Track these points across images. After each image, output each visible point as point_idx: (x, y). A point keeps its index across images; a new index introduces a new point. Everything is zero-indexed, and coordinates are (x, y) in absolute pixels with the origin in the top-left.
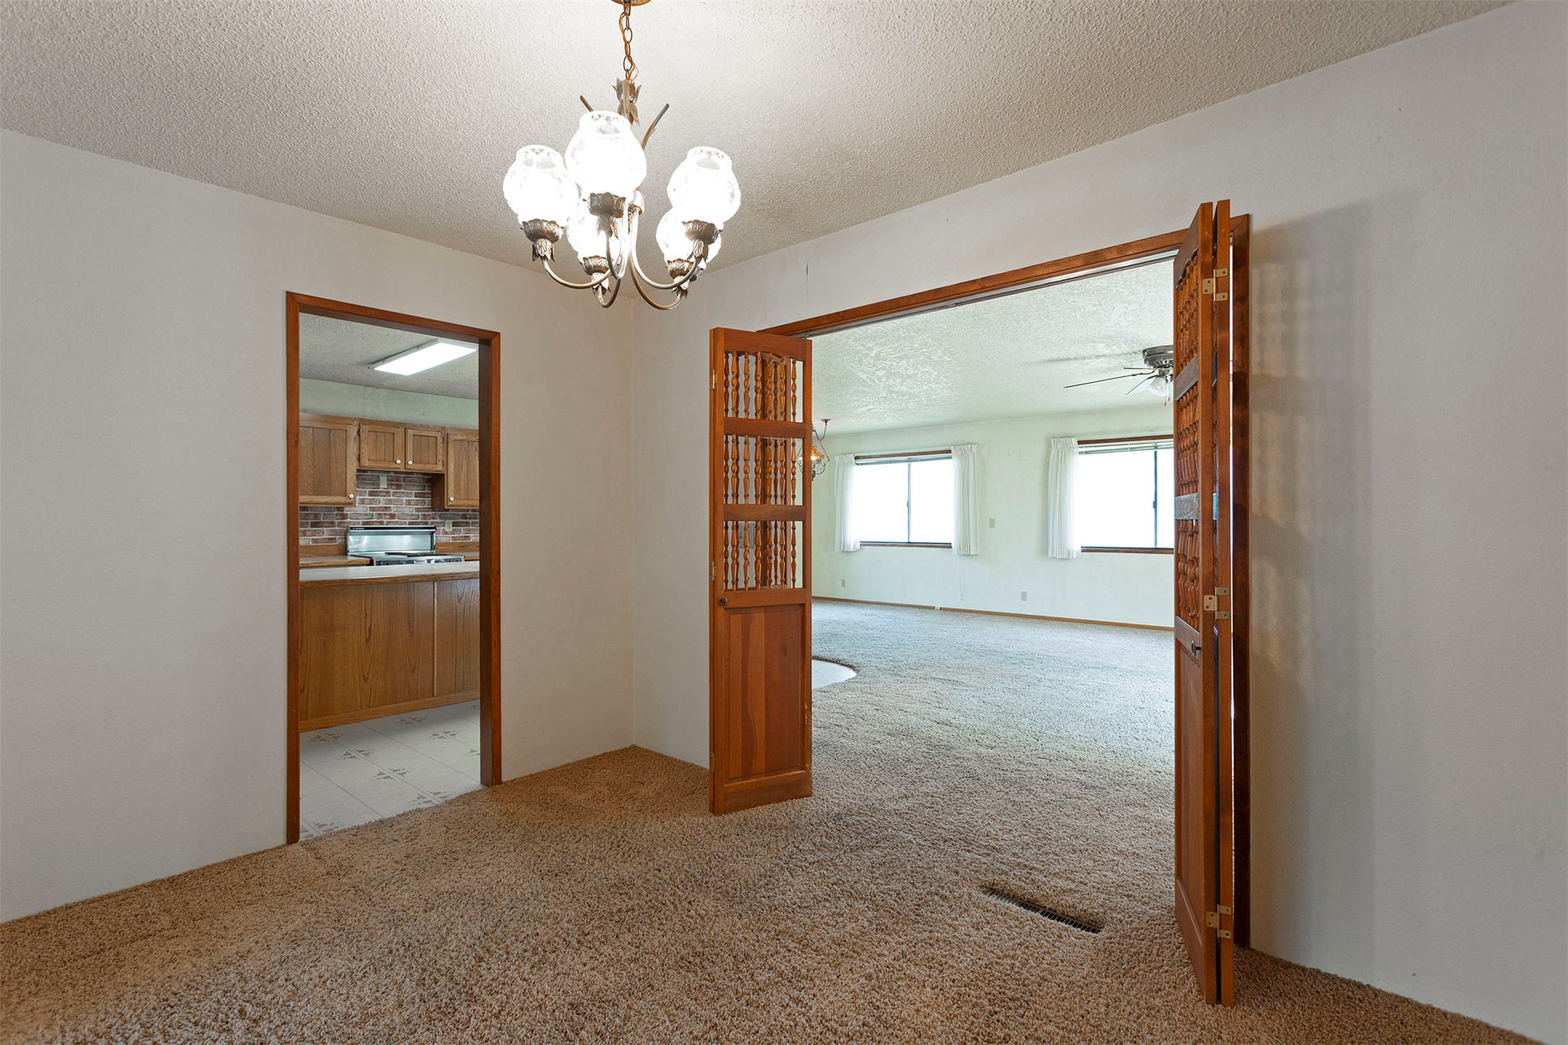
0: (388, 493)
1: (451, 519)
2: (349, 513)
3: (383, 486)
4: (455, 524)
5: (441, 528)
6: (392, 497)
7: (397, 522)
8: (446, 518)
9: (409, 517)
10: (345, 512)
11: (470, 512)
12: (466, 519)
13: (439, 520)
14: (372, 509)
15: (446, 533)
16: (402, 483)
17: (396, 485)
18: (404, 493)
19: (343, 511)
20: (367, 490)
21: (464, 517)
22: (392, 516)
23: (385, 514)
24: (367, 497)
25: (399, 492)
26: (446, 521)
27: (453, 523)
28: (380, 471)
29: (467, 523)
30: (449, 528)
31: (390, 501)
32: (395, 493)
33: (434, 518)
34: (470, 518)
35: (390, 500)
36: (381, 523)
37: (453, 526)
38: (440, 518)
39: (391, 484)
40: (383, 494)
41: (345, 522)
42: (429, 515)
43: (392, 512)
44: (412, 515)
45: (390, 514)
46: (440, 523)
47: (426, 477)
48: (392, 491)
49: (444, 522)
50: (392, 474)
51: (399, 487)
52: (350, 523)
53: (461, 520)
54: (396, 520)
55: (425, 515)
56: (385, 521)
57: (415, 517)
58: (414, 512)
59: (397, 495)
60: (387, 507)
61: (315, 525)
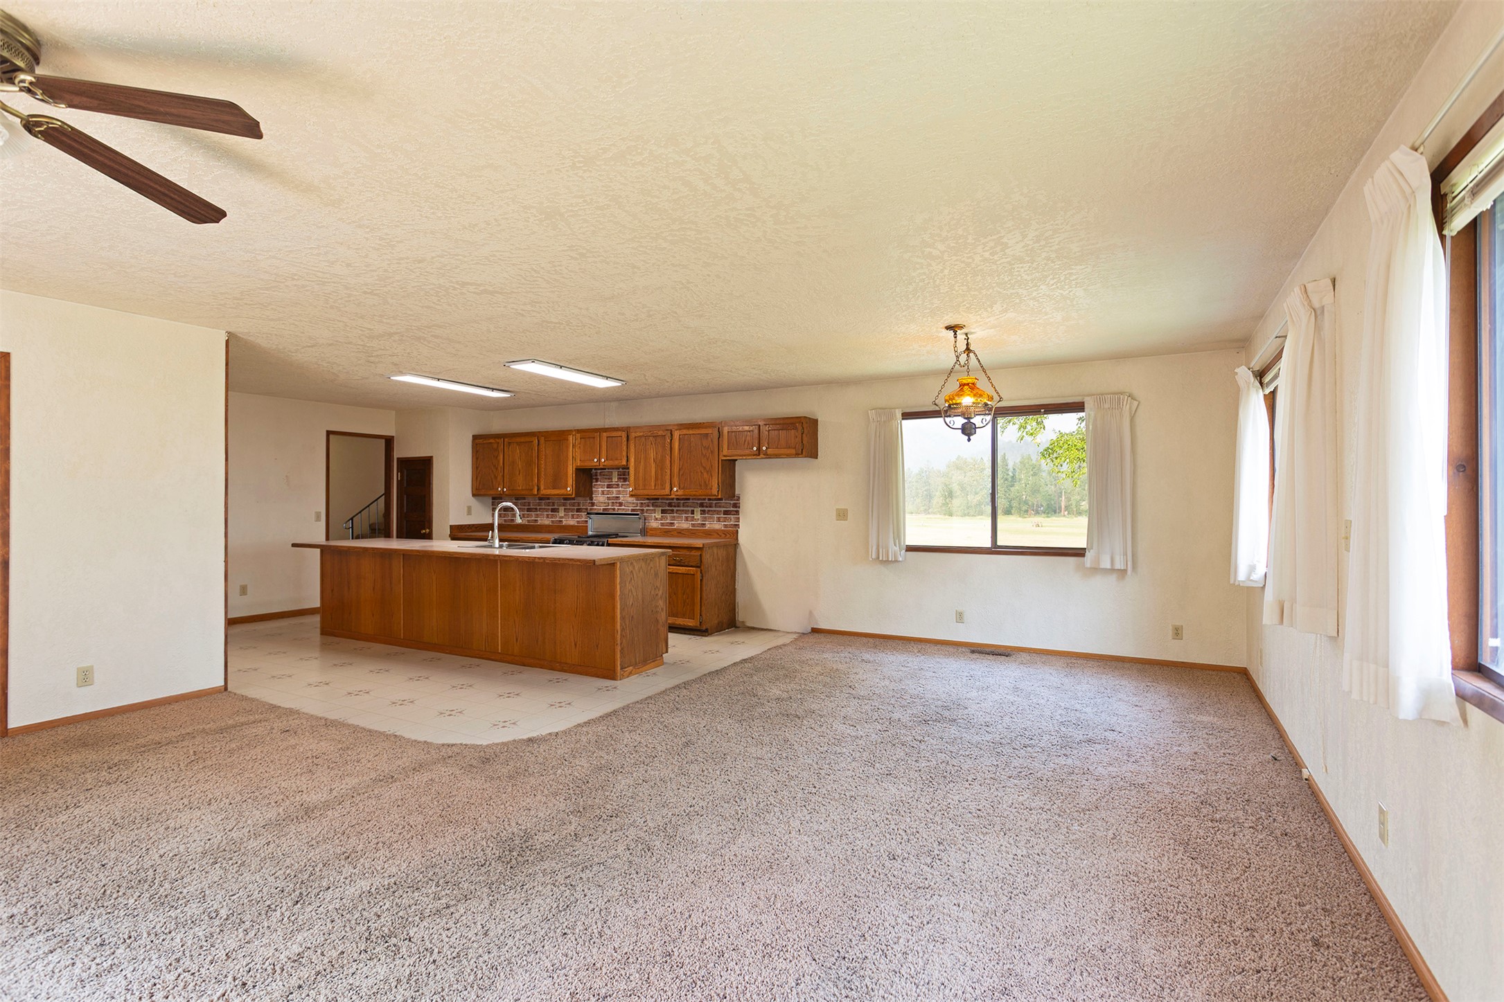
0: (618, 485)
1: (660, 507)
2: (595, 502)
3: (615, 479)
4: (663, 512)
5: (653, 515)
6: (620, 489)
7: (624, 509)
8: (657, 506)
9: (632, 505)
11: (675, 501)
12: (671, 507)
13: (651, 508)
14: (609, 499)
15: (656, 519)
16: (627, 477)
17: (624, 478)
18: (627, 485)
19: (592, 500)
20: (606, 484)
21: (670, 505)
22: (621, 504)
23: (616, 502)
24: (606, 489)
25: (625, 484)
26: (656, 509)
27: (662, 510)
28: (613, 469)
29: (673, 510)
30: (658, 515)
31: (619, 492)
32: (622, 485)
33: (648, 506)
34: (675, 507)
35: (619, 491)
36: (614, 509)
37: (662, 513)
38: (653, 506)
39: (620, 478)
40: (614, 486)
41: (593, 509)
42: (645, 503)
43: (621, 501)
44: (633, 503)
45: (620, 503)
46: (653, 510)
48: (620, 484)
50: (621, 470)
51: (625, 480)
52: (595, 509)
53: (667, 508)
54: (623, 507)
55: (642, 503)
56: (616, 508)
57: (635, 505)
58: (635, 501)
59: (624, 486)
60: (617, 497)
61: (578, 510)
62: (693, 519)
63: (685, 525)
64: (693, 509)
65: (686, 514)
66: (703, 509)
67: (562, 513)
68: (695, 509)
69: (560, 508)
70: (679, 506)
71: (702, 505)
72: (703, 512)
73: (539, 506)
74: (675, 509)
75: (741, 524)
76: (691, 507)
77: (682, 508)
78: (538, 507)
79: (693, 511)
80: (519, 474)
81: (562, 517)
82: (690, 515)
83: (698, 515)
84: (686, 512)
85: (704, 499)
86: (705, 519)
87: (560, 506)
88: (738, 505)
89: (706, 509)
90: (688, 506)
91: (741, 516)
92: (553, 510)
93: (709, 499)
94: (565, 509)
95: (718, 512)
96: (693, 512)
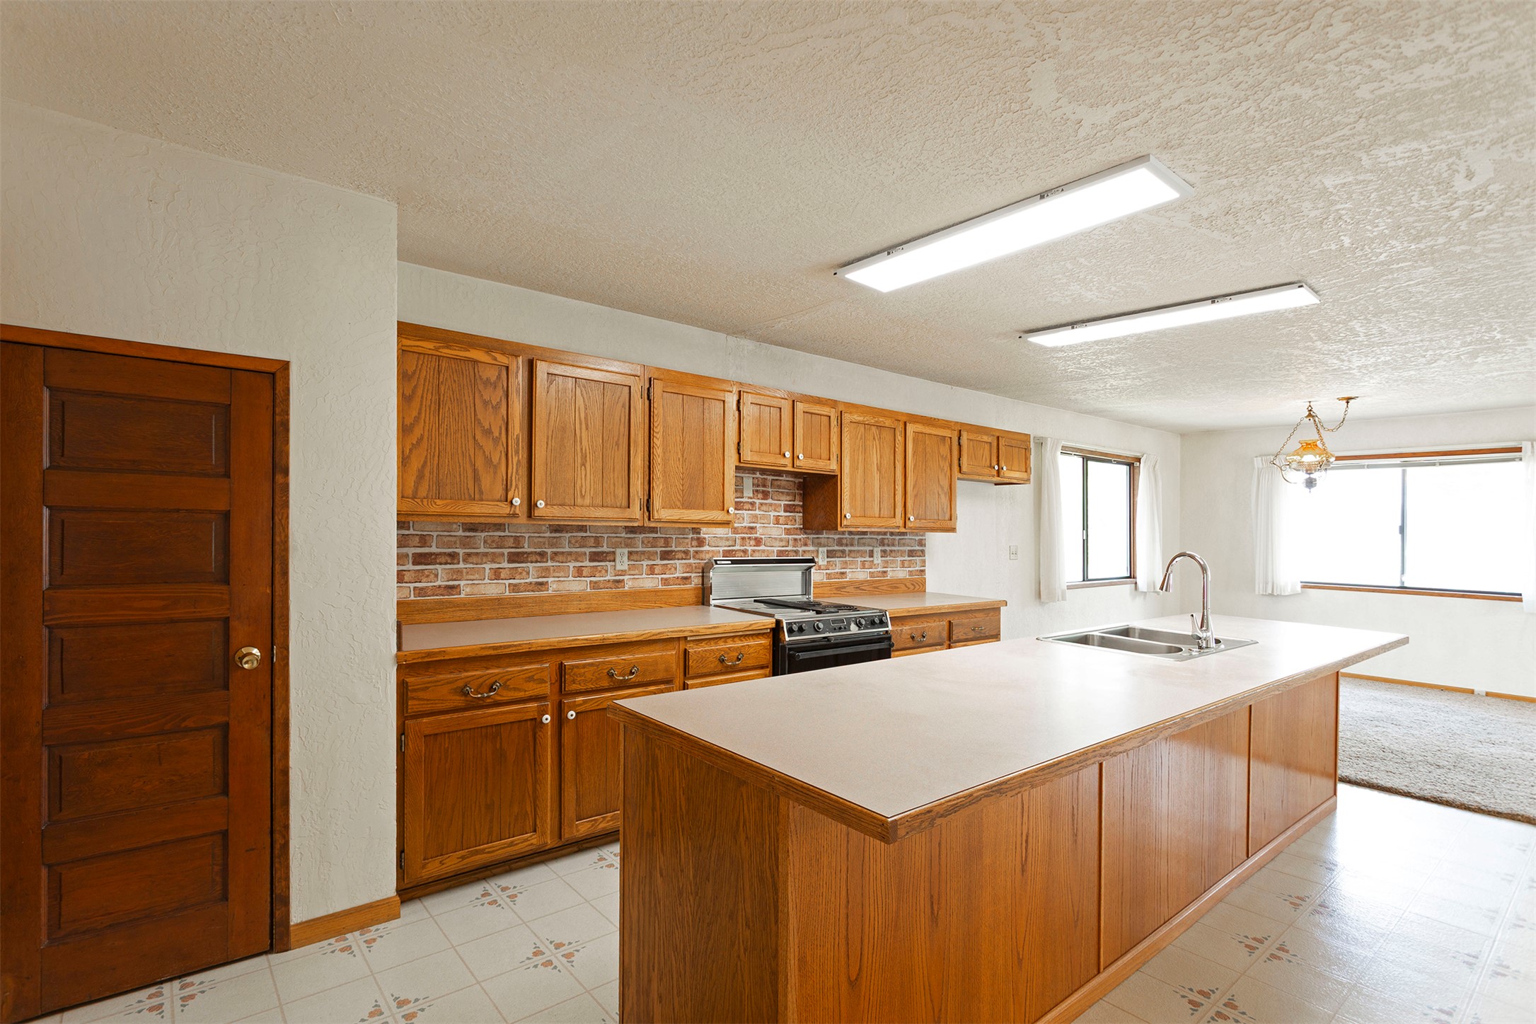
0: (753, 504)
1: (824, 545)
2: (706, 536)
3: (750, 493)
4: (830, 554)
6: (757, 512)
8: (820, 545)
9: (777, 543)
10: (702, 535)
12: (842, 545)
13: (811, 548)
14: (734, 531)
15: (820, 568)
16: (770, 490)
17: (763, 492)
18: (771, 505)
19: (700, 533)
22: (758, 542)
23: (749, 538)
25: (766, 504)
26: (819, 549)
27: (826, 551)
29: (843, 552)
30: (824, 560)
31: (755, 518)
32: (761, 504)
33: (806, 545)
34: (847, 545)
35: (756, 516)
36: (745, 552)
37: (826, 557)
38: (813, 544)
39: (757, 491)
40: (749, 506)
41: (702, 551)
42: (800, 540)
43: (758, 535)
44: (781, 540)
45: (756, 539)
46: (814, 551)
47: (797, 480)
48: (758, 501)
49: (818, 551)
50: (758, 475)
51: (766, 495)
52: (708, 552)
53: (836, 548)
54: (762, 547)
55: (795, 540)
56: (750, 549)
57: (784, 544)
58: (783, 536)
59: (764, 508)
60: (752, 528)
61: (666, 555)
62: (872, 564)
63: (861, 575)
64: (871, 548)
65: (862, 556)
66: (883, 548)
67: (623, 563)
68: (875, 549)
69: (618, 551)
70: (852, 545)
71: (882, 543)
72: (884, 553)
73: (552, 546)
74: (847, 549)
75: (927, 569)
76: (869, 545)
77: (856, 548)
78: (549, 551)
79: (872, 551)
80: (584, 464)
81: (623, 573)
82: (868, 559)
83: (878, 559)
84: (862, 553)
85: (885, 534)
86: (886, 564)
87: (617, 546)
88: (923, 542)
89: (888, 549)
90: (864, 545)
91: (927, 558)
92: (595, 557)
93: (892, 534)
94: (630, 553)
95: (902, 553)
96: (871, 554)
